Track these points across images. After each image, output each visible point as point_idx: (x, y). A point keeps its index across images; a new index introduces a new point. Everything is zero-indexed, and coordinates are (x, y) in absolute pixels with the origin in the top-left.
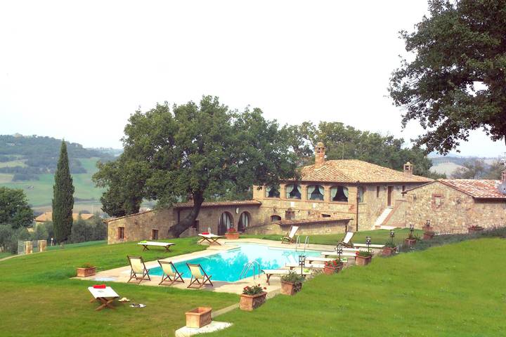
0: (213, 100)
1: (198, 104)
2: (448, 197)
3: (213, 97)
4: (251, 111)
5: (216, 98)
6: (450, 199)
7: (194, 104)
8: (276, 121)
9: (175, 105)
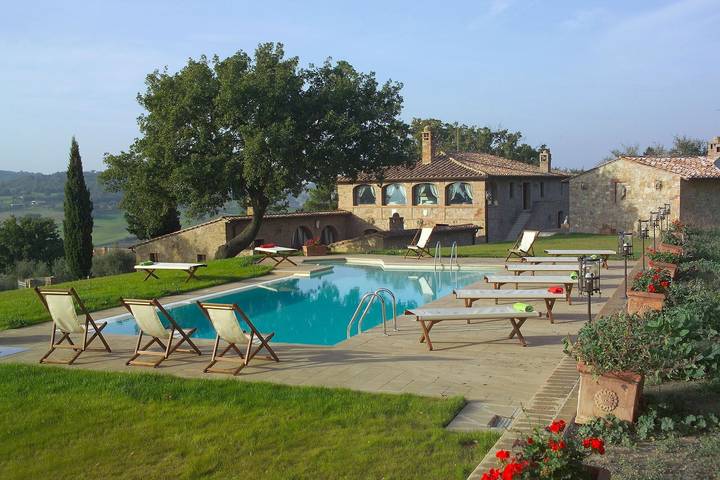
0: (275, 48)
1: (252, 55)
2: (638, 182)
3: (275, 45)
4: (334, 65)
5: (280, 45)
6: (641, 185)
7: (246, 55)
8: (374, 73)
9: (216, 58)
